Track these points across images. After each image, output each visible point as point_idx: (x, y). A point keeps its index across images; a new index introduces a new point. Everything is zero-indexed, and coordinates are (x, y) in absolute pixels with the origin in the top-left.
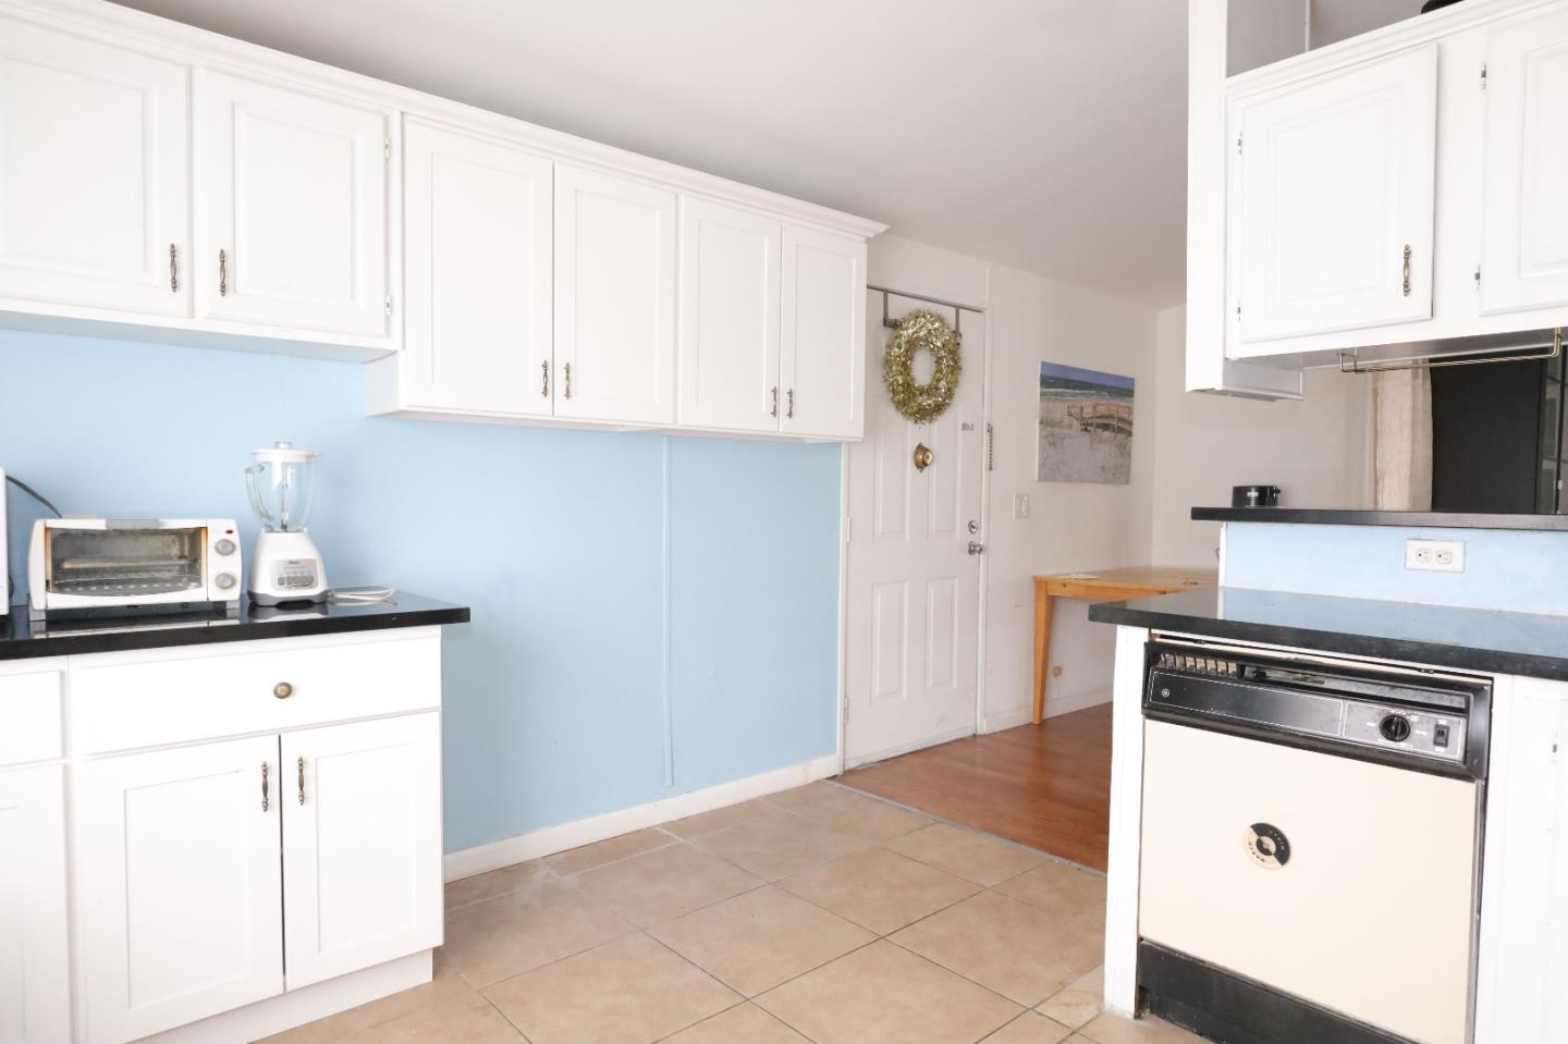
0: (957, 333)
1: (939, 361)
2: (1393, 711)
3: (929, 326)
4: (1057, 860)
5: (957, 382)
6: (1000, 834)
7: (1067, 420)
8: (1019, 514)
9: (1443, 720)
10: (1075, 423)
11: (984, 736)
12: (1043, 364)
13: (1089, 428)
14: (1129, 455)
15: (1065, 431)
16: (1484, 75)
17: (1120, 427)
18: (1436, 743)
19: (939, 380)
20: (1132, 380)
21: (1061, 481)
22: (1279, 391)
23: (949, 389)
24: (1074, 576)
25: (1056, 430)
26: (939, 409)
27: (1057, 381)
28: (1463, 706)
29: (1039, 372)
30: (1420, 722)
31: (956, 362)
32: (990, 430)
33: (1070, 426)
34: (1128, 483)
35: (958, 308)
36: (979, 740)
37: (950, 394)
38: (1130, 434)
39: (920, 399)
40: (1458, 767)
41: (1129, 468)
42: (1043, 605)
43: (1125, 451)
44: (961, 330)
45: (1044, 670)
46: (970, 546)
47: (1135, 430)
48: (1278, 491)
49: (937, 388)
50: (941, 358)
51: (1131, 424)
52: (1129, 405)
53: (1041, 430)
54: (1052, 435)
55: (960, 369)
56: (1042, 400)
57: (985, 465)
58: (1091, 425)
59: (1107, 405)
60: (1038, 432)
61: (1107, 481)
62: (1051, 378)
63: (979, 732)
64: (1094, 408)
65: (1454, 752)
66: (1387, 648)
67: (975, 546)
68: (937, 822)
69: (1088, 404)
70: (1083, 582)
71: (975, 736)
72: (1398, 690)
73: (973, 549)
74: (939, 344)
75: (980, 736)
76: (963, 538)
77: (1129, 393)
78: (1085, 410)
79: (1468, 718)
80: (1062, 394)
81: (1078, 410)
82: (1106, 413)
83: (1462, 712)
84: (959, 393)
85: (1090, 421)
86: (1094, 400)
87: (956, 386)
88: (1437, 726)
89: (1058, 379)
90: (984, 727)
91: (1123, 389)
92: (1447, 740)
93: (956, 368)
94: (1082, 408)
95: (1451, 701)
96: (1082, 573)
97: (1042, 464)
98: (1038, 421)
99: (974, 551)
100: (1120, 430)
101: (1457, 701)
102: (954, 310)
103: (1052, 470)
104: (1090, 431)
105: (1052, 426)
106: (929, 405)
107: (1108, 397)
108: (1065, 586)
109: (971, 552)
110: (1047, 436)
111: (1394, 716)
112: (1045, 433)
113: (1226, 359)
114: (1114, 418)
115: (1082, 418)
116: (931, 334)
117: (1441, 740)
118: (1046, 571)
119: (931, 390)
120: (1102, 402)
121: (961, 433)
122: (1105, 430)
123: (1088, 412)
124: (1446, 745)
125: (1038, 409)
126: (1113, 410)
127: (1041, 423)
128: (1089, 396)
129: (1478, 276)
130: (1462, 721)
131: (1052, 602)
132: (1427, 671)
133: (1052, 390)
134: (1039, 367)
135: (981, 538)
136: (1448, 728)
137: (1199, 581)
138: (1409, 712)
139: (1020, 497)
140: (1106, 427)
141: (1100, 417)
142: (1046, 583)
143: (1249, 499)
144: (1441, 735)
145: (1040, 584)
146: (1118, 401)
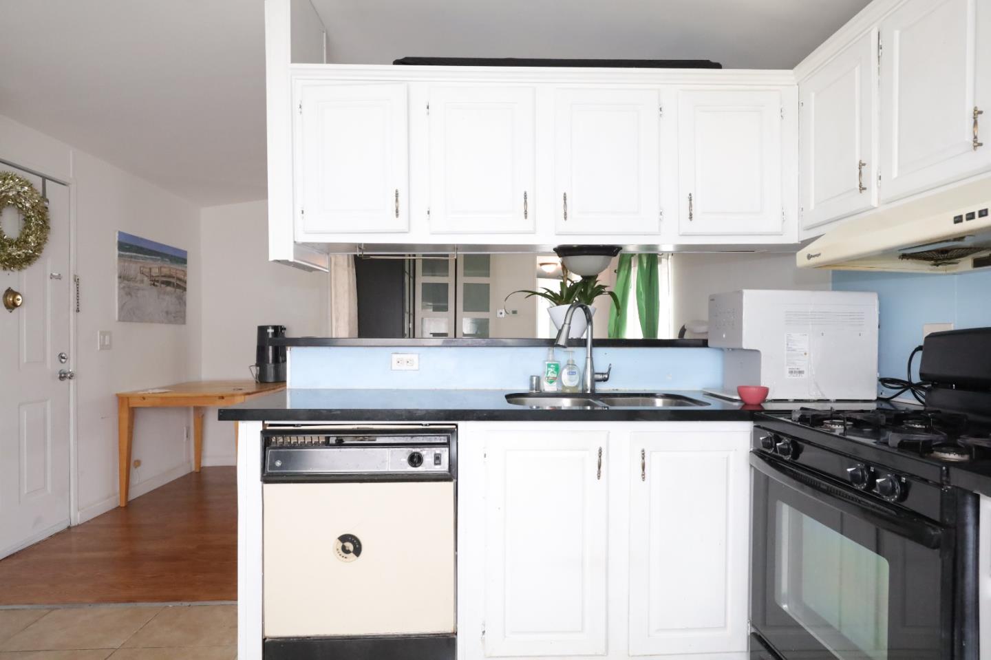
0: (44, 198)
1: (27, 219)
2: (414, 450)
3: (19, 188)
4: (171, 605)
5: (45, 239)
6: (117, 600)
7: (139, 277)
8: (103, 347)
9: (438, 450)
10: (146, 279)
11: (78, 525)
12: (120, 233)
13: (156, 283)
14: (185, 305)
15: (138, 285)
16: (428, 108)
17: (179, 285)
18: (436, 464)
19: (27, 235)
20: (185, 252)
21: (136, 322)
22: (319, 266)
23: (39, 244)
24: (151, 391)
25: (132, 284)
26: (29, 259)
27: (130, 247)
28: (446, 441)
29: (117, 239)
30: (427, 454)
31: (45, 222)
32: (77, 281)
33: (142, 281)
34: (184, 323)
35: (44, 178)
36: (73, 530)
37: (39, 248)
38: (185, 289)
39: (10, 250)
40: (447, 475)
41: (185, 312)
42: (126, 415)
43: (182, 301)
44: (48, 196)
45: (128, 464)
46: (61, 374)
47: (189, 286)
48: (285, 329)
49: (26, 242)
50: (30, 217)
51: (186, 282)
52: (183, 269)
53: (120, 283)
54: (129, 287)
55: (49, 228)
56: (119, 260)
57: (73, 307)
58: (158, 281)
59: (168, 268)
60: (117, 285)
61: (170, 322)
62: (127, 245)
63: (73, 524)
64: (160, 268)
65: (443, 468)
66: (410, 415)
67: (65, 374)
68: (52, 610)
69: (156, 267)
70: (160, 395)
71: (69, 528)
72: (414, 438)
73: (63, 376)
74: (27, 205)
75: (75, 527)
76: (53, 366)
77: (183, 261)
78: (153, 270)
79: (449, 447)
80: (135, 257)
81: (148, 270)
82: (168, 273)
83: (447, 444)
84: (48, 249)
85: (157, 279)
86: (159, 263)
87: (45, 242)
88: (435, 454)
89: (131, 246)
90: (77, 518)
91: (179, 258)
92: (440, 461)
93: (44, 227)
94: (150, 269)
95: (440, 440)
96: (159, 388)
97: (121, 308)
98: (117, 276)
99: (65, 377)
100: (178, 286)
101: (443, 439)
102: (40, 179)
103: (129, 313)
104: (157, 286)
105: (128, 280)
106: (19, 255)
107: (169, 262)
108: (144, 398)
109: (61, 378)
110: (124, 288)
111: (415, 453)
112: (121, 286)
113: (295, 242)
114: (174, 277)
115: (151, 276)
116: (20, 195)
117: (438, 462)
118: (126, 390)
119: (21, 242)
120: (166, 266)
121: (49, 281)
122: (168, 285)
123: (155, 272)
124: (440, 464)
125: (117, 267)
126: (173, 272)
127: (120, 277)
128: (155, 260)
129: (429, 212)
130: (447, 449)
131: (133, 412)
132: (426, 425)
133: (127, 253)
134: (117, 235)
135: (70, 367)
136: (440, 454)
137: (243, 388)
138: (421, 449)
139: (103, 334)
140: (168, 284)
141: (164, 276)
142: (128, 398)
143: (269, 333)
144: (437, 459)
145: (122, 399)
146: (175, 266)
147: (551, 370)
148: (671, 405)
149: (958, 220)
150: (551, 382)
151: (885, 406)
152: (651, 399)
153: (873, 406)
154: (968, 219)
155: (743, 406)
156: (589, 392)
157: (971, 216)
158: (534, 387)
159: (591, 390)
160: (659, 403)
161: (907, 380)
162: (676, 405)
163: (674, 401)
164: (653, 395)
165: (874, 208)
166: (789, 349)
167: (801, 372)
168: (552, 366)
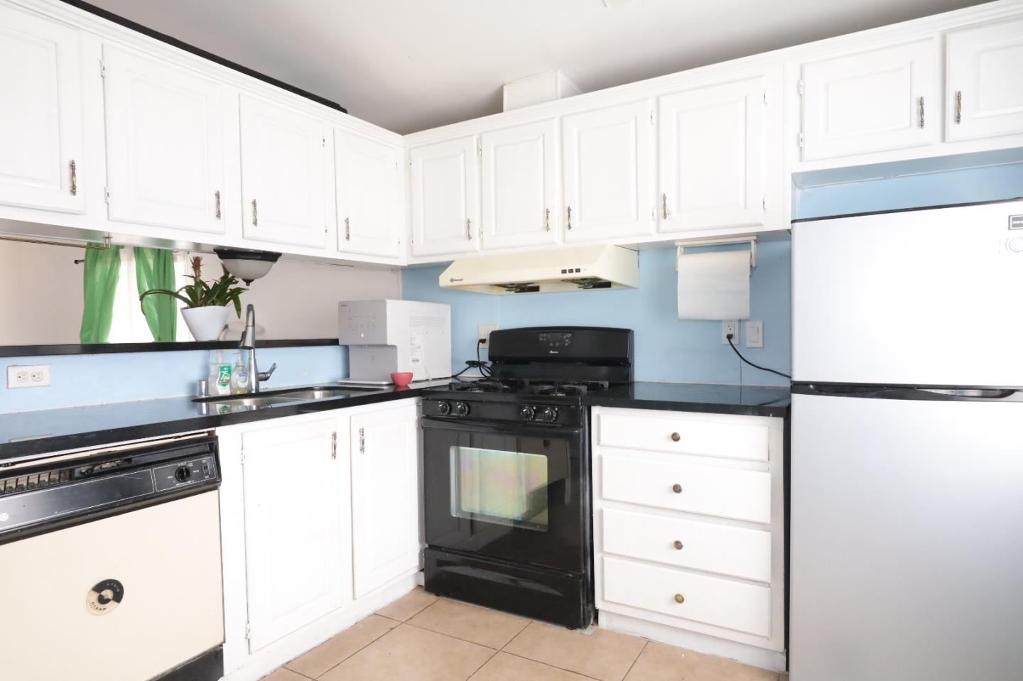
18: (204, 474)
88: (203, 464)
92: (208, 471)
117: (206, 471)
124: (208, 473)
144: (206, 468)
147: (225, 373)
148: (329, 396)
149: (564, 272)
150: (224, 385)
151: (455, 381)
152: (312, 392)
153: (447, 382)
154: (569, 272)
155: (395, 389)
156: (254, 392)
157: (571, 271)
158: (204, 391)
159: (256, 390)
160: (318, 396)
161: (477, 360)
162: (334, 395)
163: (332, 392)
164: (311, 389)
165: (477, 251)
166: (412, 344)
167: (418, 361)
168: (225, 369)
